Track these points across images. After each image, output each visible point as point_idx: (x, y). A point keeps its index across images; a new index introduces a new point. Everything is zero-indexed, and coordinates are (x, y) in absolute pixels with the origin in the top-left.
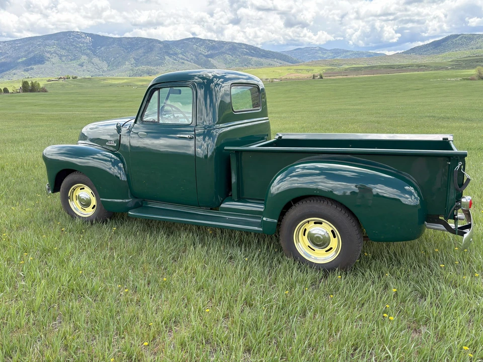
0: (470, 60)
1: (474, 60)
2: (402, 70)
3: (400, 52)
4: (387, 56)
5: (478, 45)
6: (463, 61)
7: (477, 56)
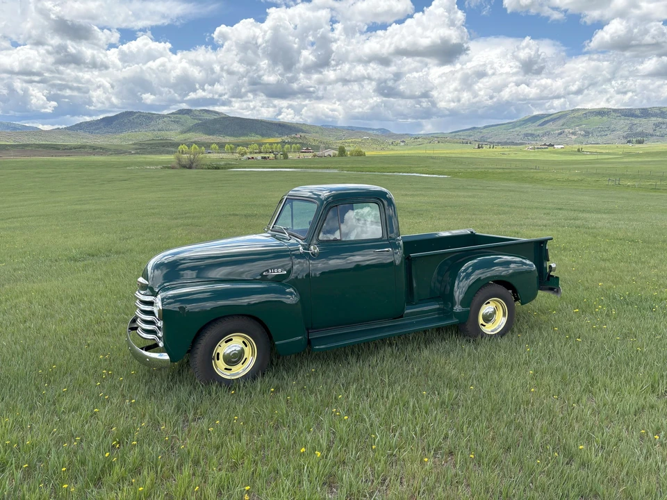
0: (155, 144)
1: (159, 143)
2: (71, 153)
3: (61, 127)
4: (42, 131)
5: (160, 127)
6: (148, 144)
7: (161, 139)
